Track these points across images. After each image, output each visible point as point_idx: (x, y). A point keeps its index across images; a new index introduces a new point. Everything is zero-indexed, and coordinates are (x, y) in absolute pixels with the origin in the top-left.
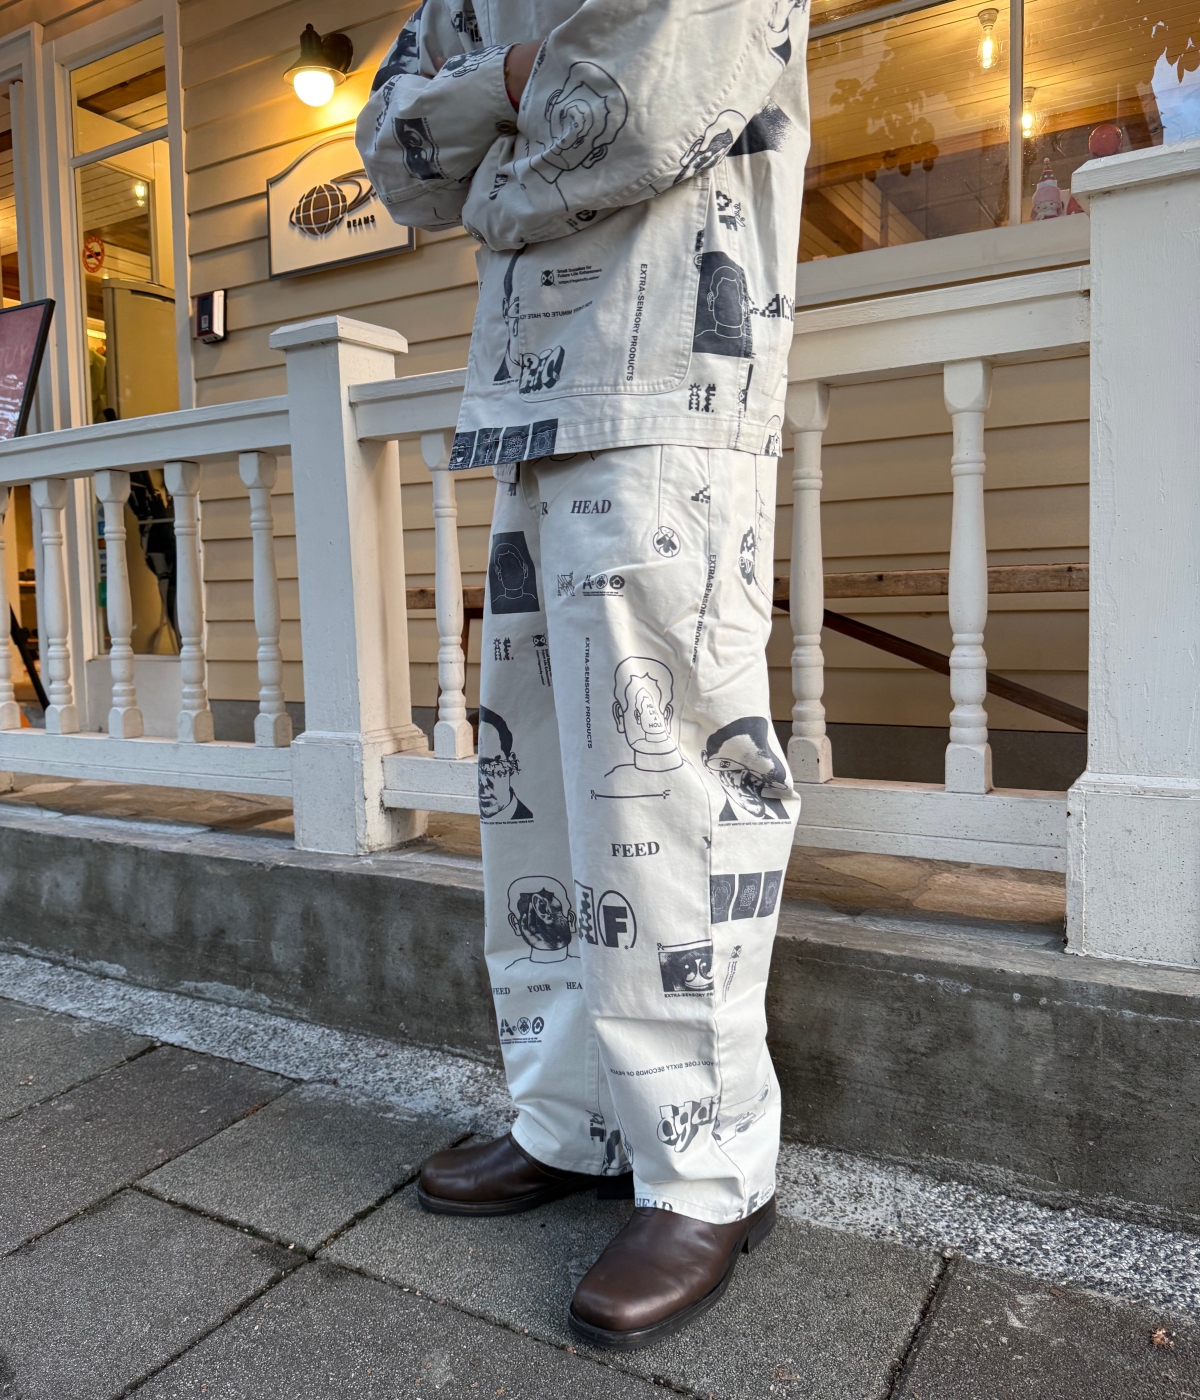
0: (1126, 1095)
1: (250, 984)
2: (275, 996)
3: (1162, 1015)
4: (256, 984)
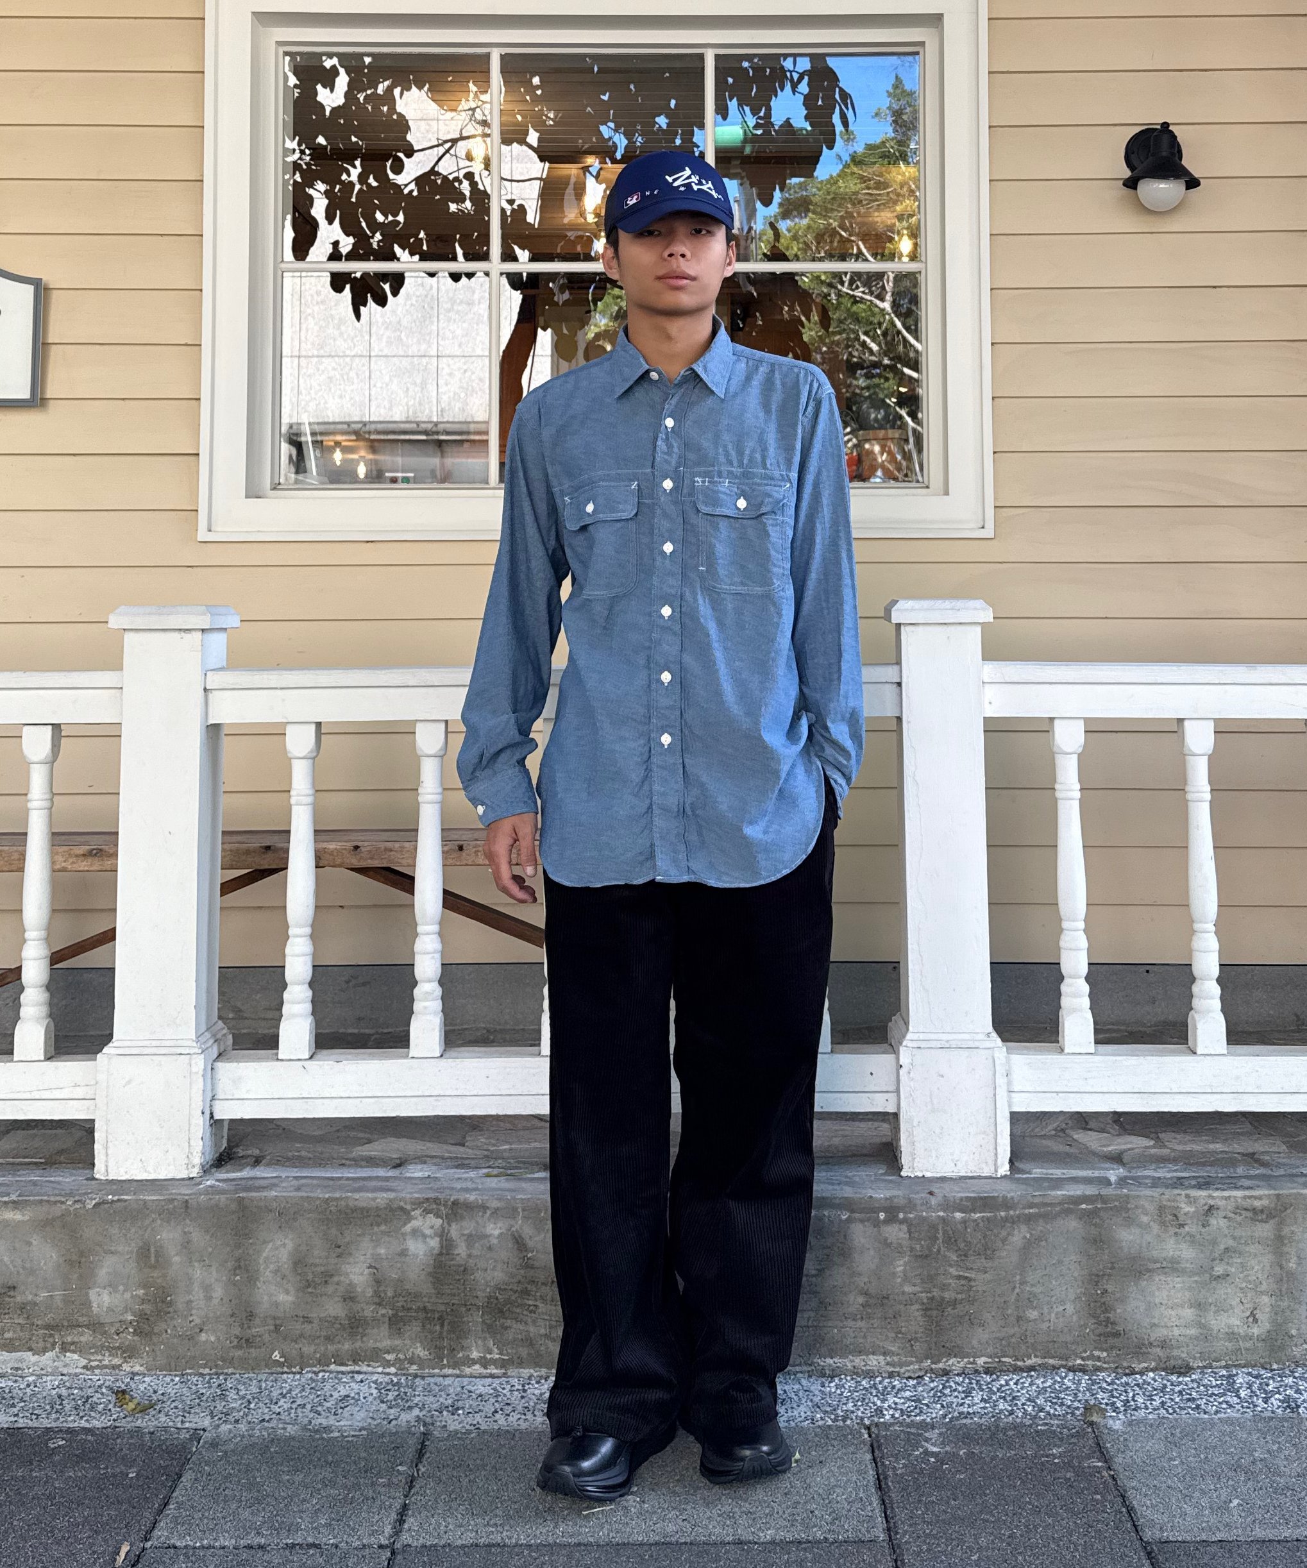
0: (959, 1277)
1: (54, 1344)
2: (92, 1353)
3: (980, 1212)
4: (63, 1343)
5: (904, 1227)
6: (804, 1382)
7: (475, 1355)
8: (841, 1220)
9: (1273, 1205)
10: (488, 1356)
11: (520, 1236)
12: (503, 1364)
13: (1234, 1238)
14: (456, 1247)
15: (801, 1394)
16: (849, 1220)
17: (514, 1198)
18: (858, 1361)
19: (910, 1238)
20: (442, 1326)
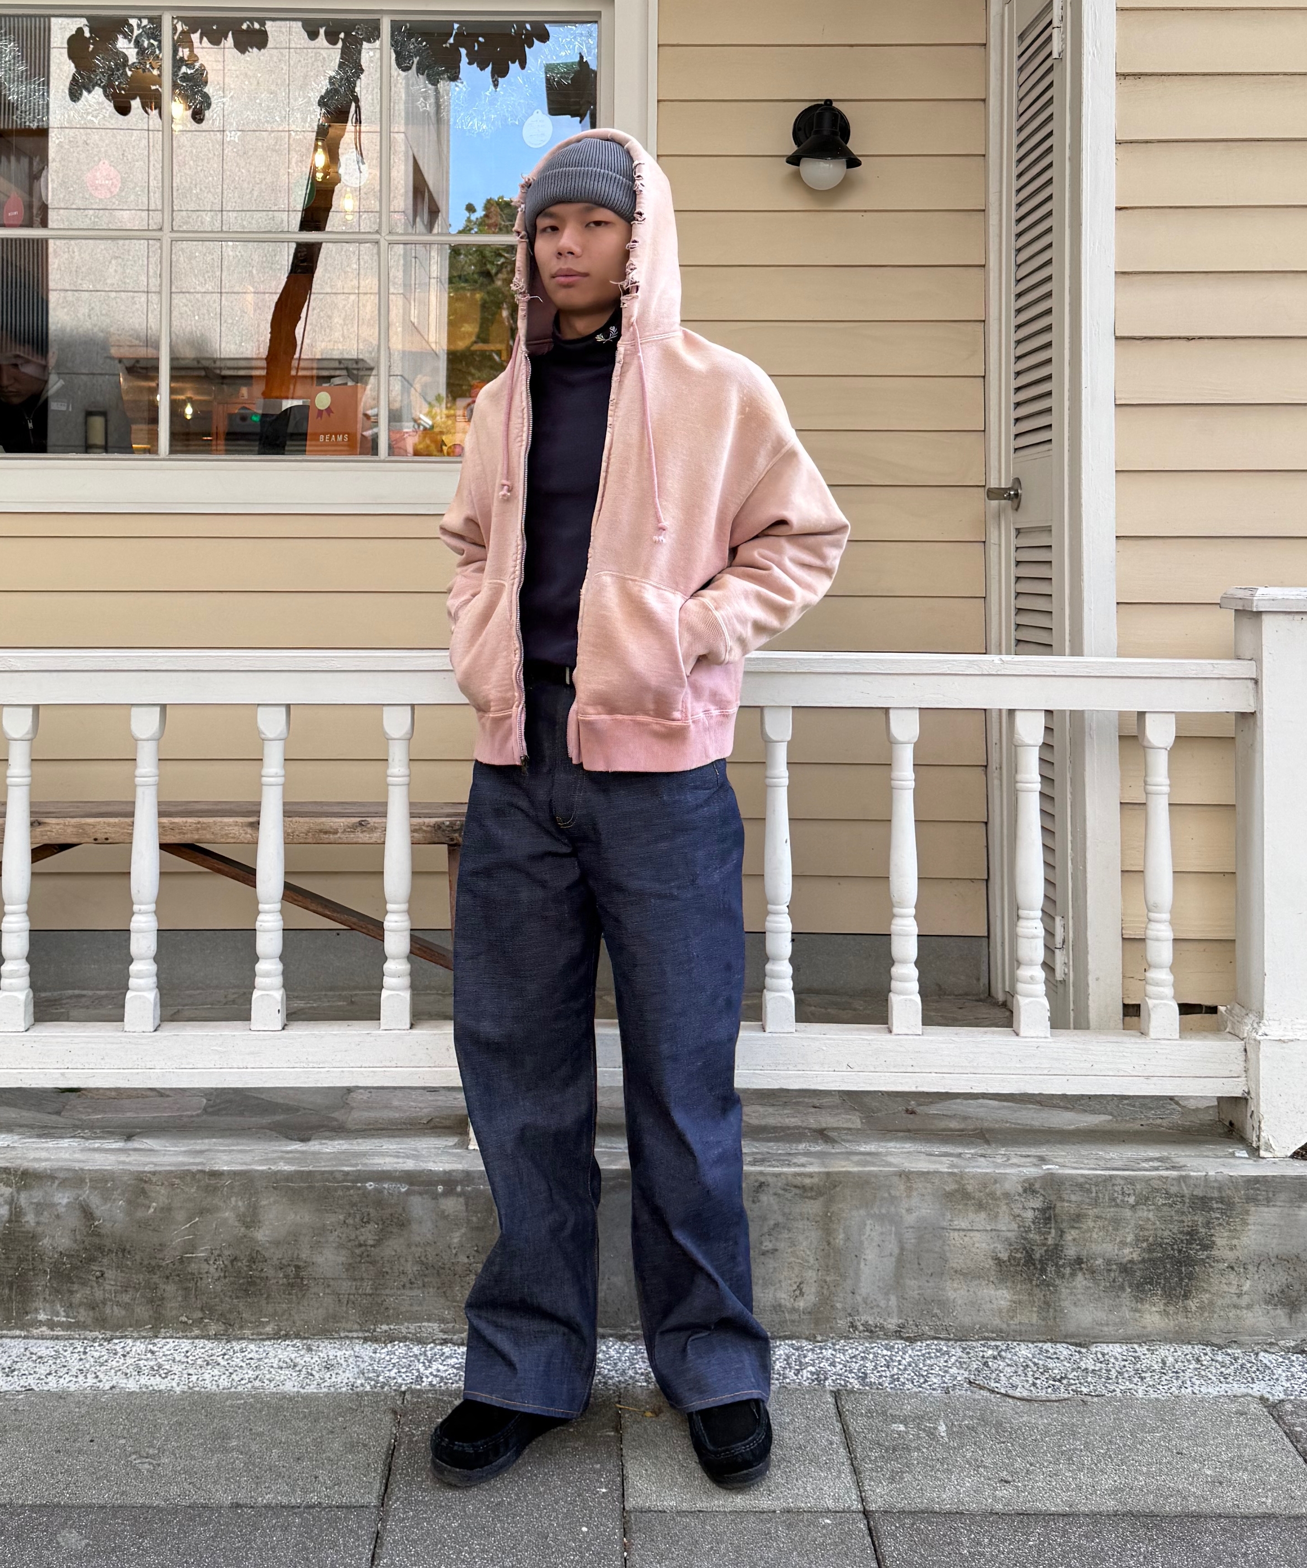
5: (462, 1200)
6: (357, 1348)
7: (42, 1317)
8: (400, 1192)
9: (821, 1183)
10: (56, 1319)
11: (88, 1206)
12: (68, 1326)
13: (784, 1214)
14: (25, 1214)
15: (351, 1360)
16: (407, 1193)
17: (82, 1170)
18: (413, 1327)
19: (467, 1210)
20: (11, 1289)
